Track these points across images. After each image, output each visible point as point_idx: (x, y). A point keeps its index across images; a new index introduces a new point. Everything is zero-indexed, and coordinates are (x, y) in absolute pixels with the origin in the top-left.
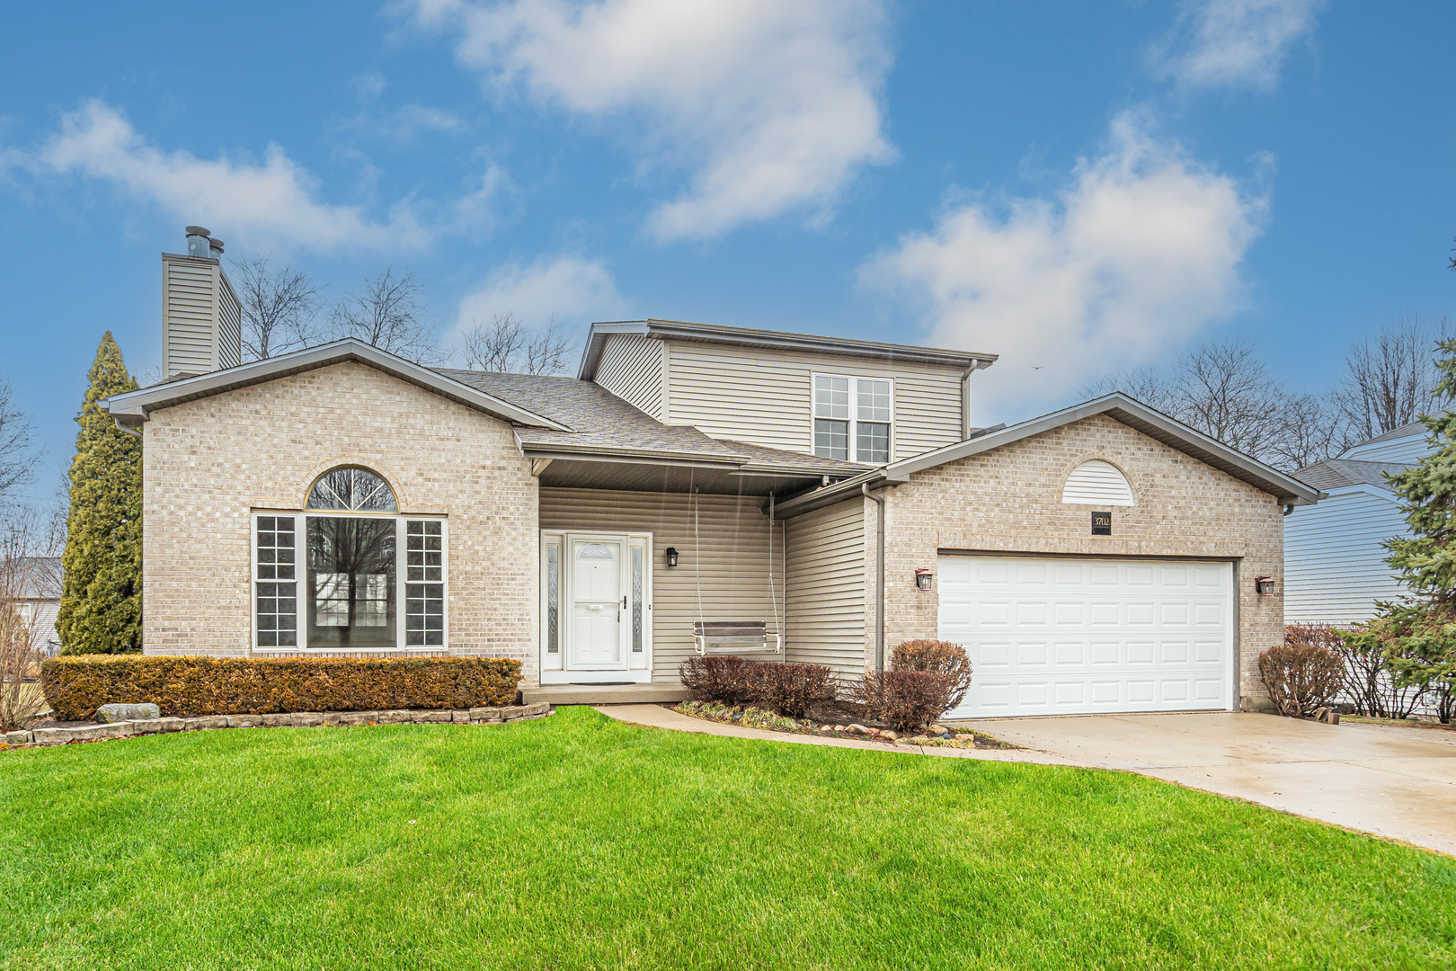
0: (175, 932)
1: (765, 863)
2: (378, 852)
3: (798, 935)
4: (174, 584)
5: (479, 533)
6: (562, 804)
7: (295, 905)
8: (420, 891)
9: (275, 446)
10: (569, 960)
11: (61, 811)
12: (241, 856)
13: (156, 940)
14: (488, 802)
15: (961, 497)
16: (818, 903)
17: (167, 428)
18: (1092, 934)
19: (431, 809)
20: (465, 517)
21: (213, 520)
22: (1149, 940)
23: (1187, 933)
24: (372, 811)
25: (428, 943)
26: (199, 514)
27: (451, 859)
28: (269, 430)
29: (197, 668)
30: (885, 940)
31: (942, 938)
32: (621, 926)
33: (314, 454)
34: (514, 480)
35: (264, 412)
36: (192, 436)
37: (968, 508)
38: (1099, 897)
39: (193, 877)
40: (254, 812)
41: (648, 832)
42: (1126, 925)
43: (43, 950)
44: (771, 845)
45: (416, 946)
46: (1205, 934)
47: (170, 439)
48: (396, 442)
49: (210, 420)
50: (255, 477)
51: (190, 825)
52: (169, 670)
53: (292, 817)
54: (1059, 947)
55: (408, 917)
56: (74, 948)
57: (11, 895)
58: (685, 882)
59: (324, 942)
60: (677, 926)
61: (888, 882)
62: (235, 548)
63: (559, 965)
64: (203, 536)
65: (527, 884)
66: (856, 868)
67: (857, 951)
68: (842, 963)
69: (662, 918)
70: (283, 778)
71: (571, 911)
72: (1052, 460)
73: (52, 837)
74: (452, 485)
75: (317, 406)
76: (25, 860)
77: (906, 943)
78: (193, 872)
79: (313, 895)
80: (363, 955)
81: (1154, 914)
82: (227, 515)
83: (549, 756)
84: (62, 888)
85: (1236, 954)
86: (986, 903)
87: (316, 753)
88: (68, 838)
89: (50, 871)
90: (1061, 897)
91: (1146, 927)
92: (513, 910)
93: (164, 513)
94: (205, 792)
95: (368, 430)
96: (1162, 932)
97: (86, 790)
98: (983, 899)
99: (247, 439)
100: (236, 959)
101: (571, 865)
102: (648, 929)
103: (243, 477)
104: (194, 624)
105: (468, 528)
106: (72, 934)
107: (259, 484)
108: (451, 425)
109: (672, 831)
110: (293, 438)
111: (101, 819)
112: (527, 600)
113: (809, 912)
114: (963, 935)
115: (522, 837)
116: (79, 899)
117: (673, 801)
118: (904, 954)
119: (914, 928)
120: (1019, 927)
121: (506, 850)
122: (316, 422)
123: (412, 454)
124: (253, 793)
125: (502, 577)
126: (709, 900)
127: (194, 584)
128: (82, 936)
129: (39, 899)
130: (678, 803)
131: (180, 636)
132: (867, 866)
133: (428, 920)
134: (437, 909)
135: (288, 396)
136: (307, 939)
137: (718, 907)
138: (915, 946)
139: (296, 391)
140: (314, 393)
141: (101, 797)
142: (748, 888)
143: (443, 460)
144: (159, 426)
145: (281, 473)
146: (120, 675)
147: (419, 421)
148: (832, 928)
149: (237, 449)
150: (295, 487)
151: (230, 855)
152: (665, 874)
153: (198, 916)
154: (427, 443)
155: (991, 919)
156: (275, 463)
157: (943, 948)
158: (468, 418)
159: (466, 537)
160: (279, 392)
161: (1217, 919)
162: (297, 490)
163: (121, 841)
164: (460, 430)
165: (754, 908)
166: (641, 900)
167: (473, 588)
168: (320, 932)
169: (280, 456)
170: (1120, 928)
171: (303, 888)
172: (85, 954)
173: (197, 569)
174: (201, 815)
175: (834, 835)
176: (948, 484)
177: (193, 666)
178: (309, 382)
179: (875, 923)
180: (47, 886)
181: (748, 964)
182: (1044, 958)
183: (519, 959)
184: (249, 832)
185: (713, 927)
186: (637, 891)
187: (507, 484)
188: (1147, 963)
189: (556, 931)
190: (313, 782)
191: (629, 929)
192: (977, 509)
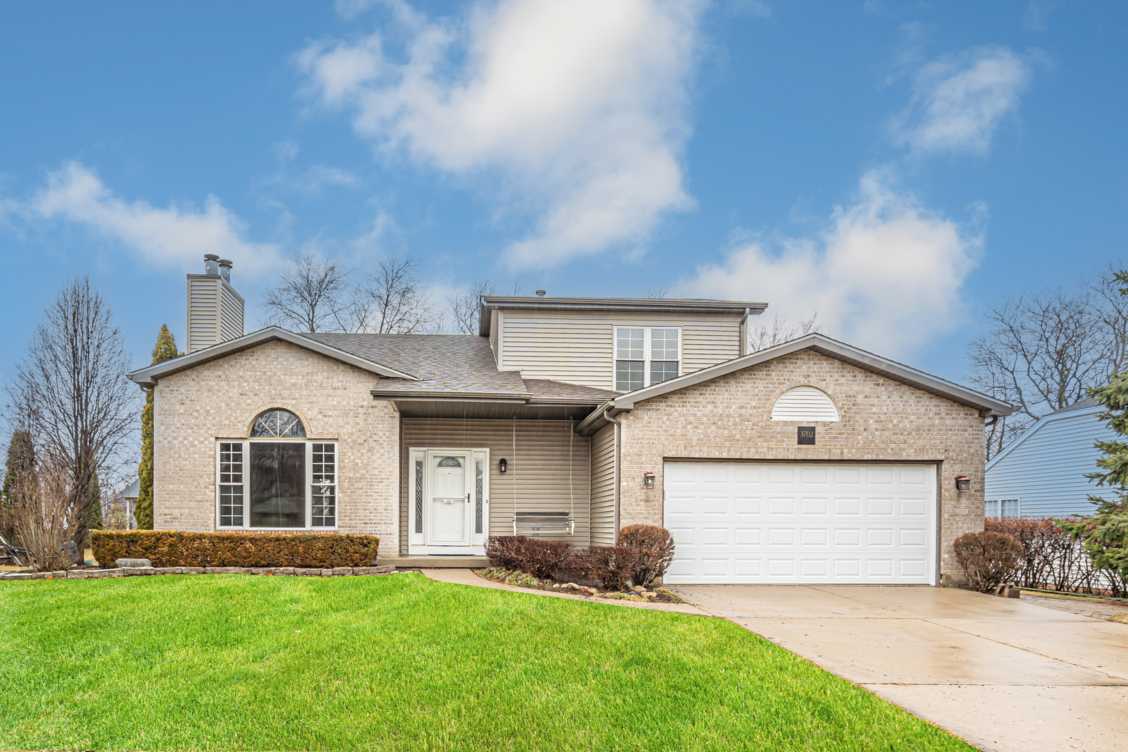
0: (133, 708)
1: (544, 660)
2: (274, 652)
3: (567, 710)
4: (171, 486)
5: (359, 451)
6: (403, 619)
7: (216, 689)
8: (304, 679)
9: (230, 398)
10: (408, 727)
11: (53, 624)
12: (178, 655)
13: (119, 713)
14: (351, 618)
15: (683, 419)
16: (582, 688)
17: (167, 389)
18: (773, 710)
19: (312, 623)
20: (350, 440)
21: (194, 446)
22: (813, 714)
23: (839, 709)
24: (270, 624)
25: (309, 716)
26: (186, 442)
27: (325, 658)
28: (226, 388)
29: (175, 538)
30: (628, 714)
31: (668, 713)
32: (444, 704)
33: (254, 402)
34: (382, 414)
35: (223, 377)
36: (182, 394)
37: (689, 427)
38: (778, 684)
39: (145, 670)
40: (188, 624)
41: (463, 638)
42: (797, 704)
43: (40, 721)
44: (549, 647)
45: (301, 718)
46: (851, 709)
47: (169, 396)
48: (305, 392)
49: (192, 383)
50: (218, 418)
51: (143, 633)
52: (159, 539)
53: (214, 628)
54: (750, 719)
55: (295, 698)
56: (62, 720)
57: (18, 683)
58: (489, 674)
59: (237, 715)
60: (483, 704)
61: (630, 673)
62: (206, 463)
63: (401, 732)
64: (187, 456)
65: (379, 674)
66: (608, 664)
67: (608, 721)
68: (598, 730)
69: (472, 699)
70: (207, 601)
71: (409, 693)
72: (762, 388)
73: (47, 642)
74: (340, 419)
75: (256, 371)
76: (27, 658)
77: (643, 716)
78: (145, 666)
79: (229, 682)
80: (263, 724)
81: (816, 696)
82: (201, 443)
83: (394, 586)
84: (53, 678)
85: (873, 723)
86: (699, 688)
87: (231, 584)
88: (57, 643)
89: (45, 666)
90: (751, 684)
91: (811, 704)
92: (368, 693)
93: (166, 442)
94: (153, 611)
95: (287, 385)
96: (821, 708)
97: (70, 609)
98: (696, 685)
99: (213, 394)
100: (175, 727)
101: (409, 662)
102: (463, 706)
103: (211, 418)
104: (182, 511)
105: (351, 447)
106: (60, 710)
107: (220, 422)
108: (340, 379)
109: (479, 638)
110: (241, 392)
111: (80, 630)
112: (391, 496)
113: (575, 694)
114: (683, 710)
115: (374, 642)
116: (65, 685)
117: (480, 617)
118: (641, 724)
119: (648, 705)
120: (722, 705)
121: (363, 651)
122: (255, 381)
123: (315, 399)
124: (187, 611)
125: (374, 480)
126: (505, 686)
127: (182, 487)
128: (68, 711)
129: (38, 685)
130: (484, 619)
131: (174, 518)
132: (616, 662)
133: (309, 700)
134: (315, 692)
135: (238, 365)
136: (225, 713)
137: (511, 691)
138: (649, 718)
139: (243, 362)
140: (254, 363)
141: (81, 614)
142: (532, 678)
143: (335, 403)
144: (163, 388)
145: (234, 415)
146: (132, 541)
147: (320, 378)
148: (592, 706)
149: (208, 400)
150: (242, 423)
151: (170, 654)
152: (474, 668)
153: (149, 697)
154: (325, 392)
155: (703, 699)
156: (230, 409)
157: (669, 720)
158: (352, 374)
159: (350, 454)
160: (233, 363)
161: (860, 699)
162: (244, 425)
163: (95, 645)
164: (346, 382)
165: (537, 692)
166: (458, 686)
167: (355, 488)
168: (234, 708)
169: (233, 404)
170: (792, 706)
171: (222, 677)
172: (69, 723)
173: (184, 477)
174: (150, 626)
175: (592, 641)
176: (672, 409)
177: (173, 537)
178: (251, 356)
179: (622, 702)
180: (43, 676)
181: (533, 731)
182: (739, 727)
183: (373, 727)
184: (184, 639)
185: (508, 705)
186: (455, 679)
187: (377, 417)
188: (811, 730)
189: (398, 708)
190: (229, 604)
191: (449, 706)
192: (697, 427)
